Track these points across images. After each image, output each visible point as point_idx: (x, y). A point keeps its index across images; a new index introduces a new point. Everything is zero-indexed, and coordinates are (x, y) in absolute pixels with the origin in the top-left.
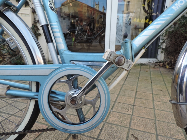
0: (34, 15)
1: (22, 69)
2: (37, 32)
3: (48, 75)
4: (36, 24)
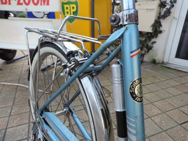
0: (160, 9)
2: (158, 29)
4: (160, 19)
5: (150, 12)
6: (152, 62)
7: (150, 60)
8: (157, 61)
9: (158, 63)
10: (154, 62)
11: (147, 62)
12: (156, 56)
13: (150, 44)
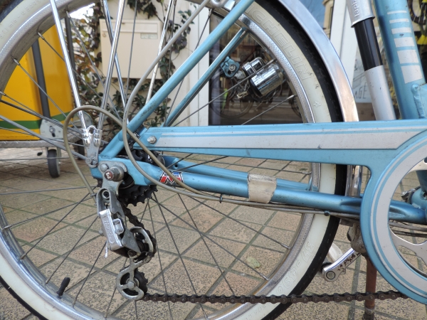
1: (326, 133)
3: (395, 147)
5: (149, 38)
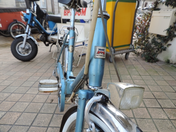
2: (173, 34)
5: (167, 18)
6: (166, 62)
7: (165, 60)
8: (171, 62)
9: (171, 63)
10: (168, 62)
11: (163, 61)
12: (170, 57)
13: (165, 46)
